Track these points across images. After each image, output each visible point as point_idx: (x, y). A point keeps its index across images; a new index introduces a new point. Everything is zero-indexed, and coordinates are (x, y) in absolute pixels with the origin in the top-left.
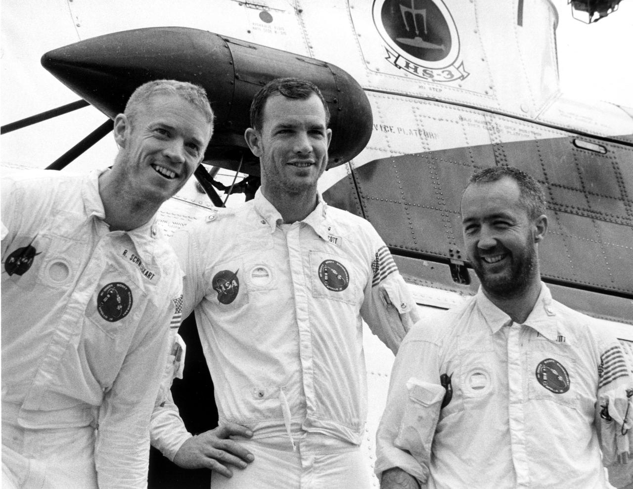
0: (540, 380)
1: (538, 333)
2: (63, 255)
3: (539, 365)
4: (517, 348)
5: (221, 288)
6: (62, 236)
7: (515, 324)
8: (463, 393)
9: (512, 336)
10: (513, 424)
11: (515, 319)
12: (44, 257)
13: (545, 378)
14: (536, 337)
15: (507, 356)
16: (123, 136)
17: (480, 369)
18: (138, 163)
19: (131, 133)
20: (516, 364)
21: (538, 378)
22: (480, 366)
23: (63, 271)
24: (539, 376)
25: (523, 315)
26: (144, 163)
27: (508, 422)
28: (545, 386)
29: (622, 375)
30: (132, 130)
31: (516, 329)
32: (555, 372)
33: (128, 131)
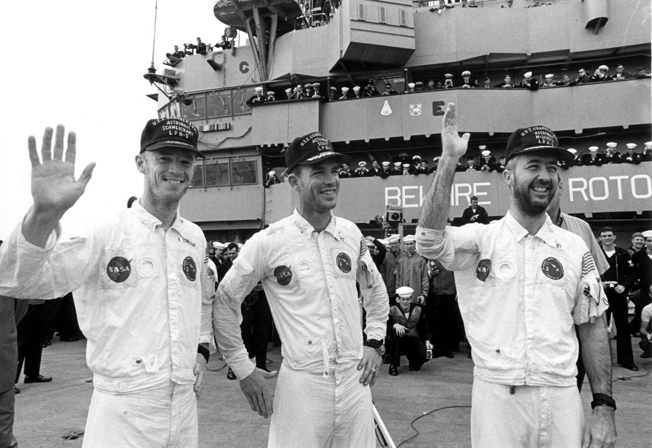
0: (544, 272)
1: (544, 242)
2: (146, 256)
3: (544, 261)
4: (531, 250)
5: (280, 276)
6: (140, 245)
7: (530, 236)
8: (495, 276)
9: (528, 243)
10: (526, 299)
11: (530, 233)
12: (135, 261)
13: (547, 270)
14: (542, 244)
15: (524, 255)
16: (142, 167)
17: (507, 262)
18: (156, 181)
19: (146, 164)
20: (530, 261)
21: (543, 270)
22: (506, 260)
23: (150, 265)
24: (543, 269)
25: (535, 231)
26: (159, 180)
27: (523, 296)
28: (547, 275)
29: (592, 269)
30: (146, 161)
31: (530, 238)
32: (554, 266)
33: (144, 163)
